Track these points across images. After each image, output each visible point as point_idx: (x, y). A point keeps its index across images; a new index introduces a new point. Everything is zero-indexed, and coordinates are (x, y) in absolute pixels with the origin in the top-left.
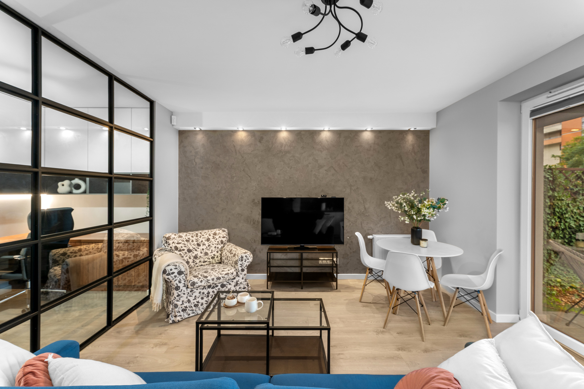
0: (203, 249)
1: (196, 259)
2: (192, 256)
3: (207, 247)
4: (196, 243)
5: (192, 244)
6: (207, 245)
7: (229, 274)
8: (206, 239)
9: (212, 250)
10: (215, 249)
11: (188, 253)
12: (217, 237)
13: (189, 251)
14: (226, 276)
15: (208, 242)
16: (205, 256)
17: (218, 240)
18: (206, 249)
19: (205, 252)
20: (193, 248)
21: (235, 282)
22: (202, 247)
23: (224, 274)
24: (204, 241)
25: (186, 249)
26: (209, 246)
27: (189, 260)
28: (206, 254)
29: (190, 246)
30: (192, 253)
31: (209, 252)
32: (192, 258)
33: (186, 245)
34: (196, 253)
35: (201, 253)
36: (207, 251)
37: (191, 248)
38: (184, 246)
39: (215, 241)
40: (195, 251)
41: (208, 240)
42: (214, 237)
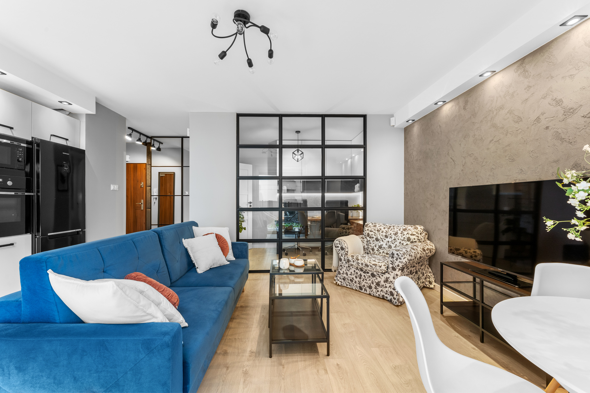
0: (388, 242)
1: (380, 249)
2: (378, 245)
3: (392, 241)
4: (384, 234)
5: (381, 235)
6: (393, 238)
7: (377, 266)
8: (394, 233)
9: (396, 245)
10: (399, 244)
11: (375, 241)
12: (405, 233)
13: (377, 240)
14: (374, 266)
15: (395, 236)
16: (388, 248)
17: (404, 236)
18: (391, 242)
19: (389, 244)
20: (381, 238)
21: (385, 278)
22: (387, 240)
23: (372, 264)
24: (392, 234)
25: (375, 237)
26: (395, 239)
27: (375, 248)
28: (390, 247)
29: (378, 235)
30: (378, 242)
31: (393, 246)
32: (377, 247)
33: (376, 234)
34: (382, 243)
35: (386, 244)
36: (391, 244)
37: (379, 238)
38: (374, 234)
39: (402, 237)
40: (381, 241)
41: (396, 234)
42: (402, 232)
